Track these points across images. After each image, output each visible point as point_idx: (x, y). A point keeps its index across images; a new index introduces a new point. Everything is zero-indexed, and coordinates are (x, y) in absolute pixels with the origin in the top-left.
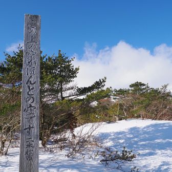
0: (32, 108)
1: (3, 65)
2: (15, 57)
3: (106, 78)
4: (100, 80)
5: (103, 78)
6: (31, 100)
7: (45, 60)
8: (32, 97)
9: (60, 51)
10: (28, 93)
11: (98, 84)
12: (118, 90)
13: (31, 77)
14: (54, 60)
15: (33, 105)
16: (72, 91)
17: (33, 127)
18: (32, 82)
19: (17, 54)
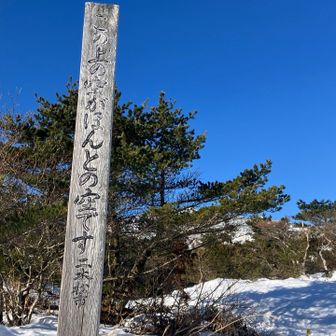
0: (93, 197)
1: (33, 124)
2: (59, 106)
3: (270, 163)
4: (256, 167)
5: (265, 163)
6: (92, 180)
7: (126, 114)
8: (94, 175)
9: (163, 95)
10: (85, 164)
11: (250, 178)
12: (308, 203)
13: (93, 132)
14: (149, 116)
15: (94, 190)
16: (187, 189)
18: (95, 144)
19: (64, 99)
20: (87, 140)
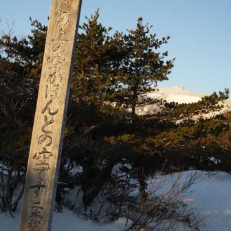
0: (47, 155)
9: (141, 19)
10: (43, 128)
13: (51, 101)
15: (49, 149)
17: (43, 186)
18: (52, 111)
20: (46, 107)
